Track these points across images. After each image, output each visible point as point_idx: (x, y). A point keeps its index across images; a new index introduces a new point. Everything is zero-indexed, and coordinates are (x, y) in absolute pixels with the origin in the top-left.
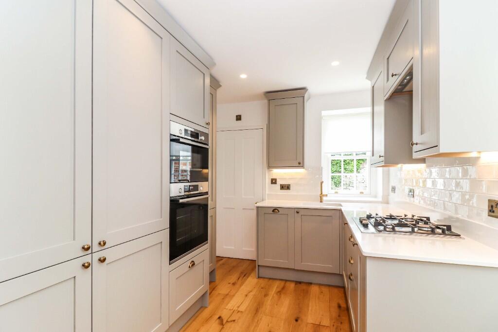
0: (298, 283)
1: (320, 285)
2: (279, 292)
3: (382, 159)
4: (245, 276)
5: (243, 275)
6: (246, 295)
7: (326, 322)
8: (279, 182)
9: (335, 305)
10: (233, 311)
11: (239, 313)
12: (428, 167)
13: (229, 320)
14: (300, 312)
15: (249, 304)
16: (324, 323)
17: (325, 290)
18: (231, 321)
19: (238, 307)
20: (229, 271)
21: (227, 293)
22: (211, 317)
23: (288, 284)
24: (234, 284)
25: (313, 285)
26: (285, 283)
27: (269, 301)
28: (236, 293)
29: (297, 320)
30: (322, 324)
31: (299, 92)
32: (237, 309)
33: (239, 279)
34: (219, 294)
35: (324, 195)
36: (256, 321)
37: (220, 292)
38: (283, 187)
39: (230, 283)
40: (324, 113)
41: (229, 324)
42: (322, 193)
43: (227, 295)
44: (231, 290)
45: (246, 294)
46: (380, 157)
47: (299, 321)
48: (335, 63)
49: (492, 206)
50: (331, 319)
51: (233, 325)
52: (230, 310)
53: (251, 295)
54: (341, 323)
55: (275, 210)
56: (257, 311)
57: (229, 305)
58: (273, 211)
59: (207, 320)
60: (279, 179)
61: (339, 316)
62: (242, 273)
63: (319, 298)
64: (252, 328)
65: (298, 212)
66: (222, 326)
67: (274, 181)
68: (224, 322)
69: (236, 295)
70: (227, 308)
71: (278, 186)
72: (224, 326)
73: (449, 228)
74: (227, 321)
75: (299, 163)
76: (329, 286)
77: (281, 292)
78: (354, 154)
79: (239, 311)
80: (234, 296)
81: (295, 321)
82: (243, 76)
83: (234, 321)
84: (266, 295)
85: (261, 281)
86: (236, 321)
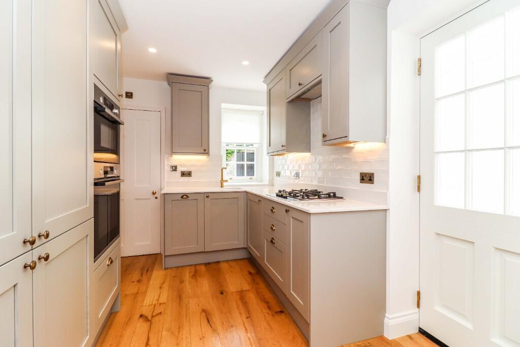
0: (207, 264)
1: (227, 261)
2: (193, 276)
3: (284, 148)
4: (147, 271)
5: (146, 271)
6: (161, 288)
7: (246, 287)
8: (180, 169)
9: (246, 273)
10: (153, 305)
11: (162, 305)
12: (312, 155)
13: (154, 314)
14: (221, 286)
15: (168, 295)
16: (244, 289)
17: (233, 264)
18: (158, 314)
19: (158, 300)
20: (126, 271)
21: (136, 291)
22: (130, 318)
23: (198, 267)
24: (139, 281)
25: (221, 263)
26: (195, 267)
27: (188, 286)
28: (147, 288)
29: (222, 293)
30: (243, 289)
31: (205, 81)
32: (157, 302)
33: (142, 275)
34: (126, 295)
35: (224, 181)
36: (185, 305)
37: (127, 293)
38: (183, 174)
39: (134, 282)
40: (223, 105)
41: (156, 318)
42: (222, 179)
43: (137, 294)
44: (139, 288)
45: (159, 286)
46: (282, 146)
47: (225, 294)
48: (246, 63)
49: (363, 177)
50: (249, 284)
51: (161, 317)
52: (150, 305)
53: (166, 286)
54: (258, 284)
55: (185, 196)
56: (180, 297)
57: (145, 301)
58: (182, 197)
59: (127, 323)
60: (180, 165)
61: (253, 280)
62: (142, 269)
63: (231, 271)
64: (184, 312)
65: (208, 197)
66: (149, 323)
67: (174, 168)
68: (150, 318)
69: (148, 291)
70: (144, 305)
71: (178, 173)
72: (152, 321)
73: (334, 194)
74: (152, 316)
75: (205, 150)
76: (235, 260)
77: (195, 275)
78: (245, 145)
79: (160, 304)
80: (146, 291)
81: (221, 295)
82: (152, 50)
83: (160, 313)
84: (182, 282)
85: (169, 271)
86: (163, 313)
